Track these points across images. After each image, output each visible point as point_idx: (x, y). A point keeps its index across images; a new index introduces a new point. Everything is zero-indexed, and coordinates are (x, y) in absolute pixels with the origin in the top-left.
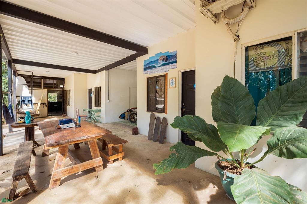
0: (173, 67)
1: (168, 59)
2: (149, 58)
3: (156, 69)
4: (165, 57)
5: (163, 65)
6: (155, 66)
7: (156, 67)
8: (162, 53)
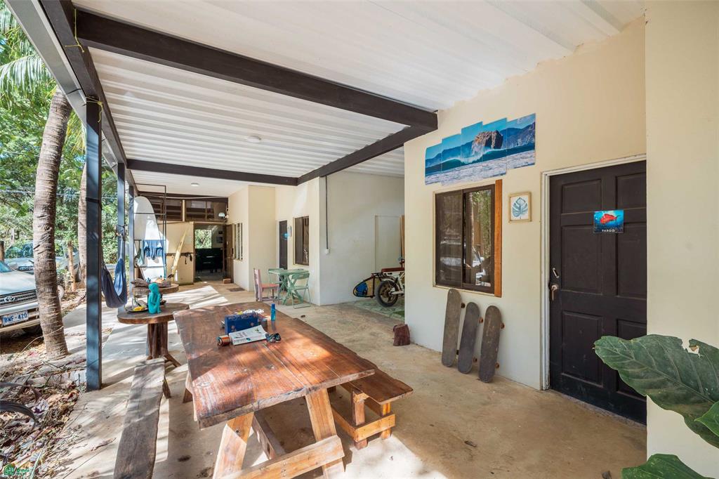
0: (523, 162)
1: (505, 139)
2: (441, 142)
3: (464, 171)
4: (494, 135)
5: (486, 158)
6: (460, 161)
7: (463, 164)
8: (484, 124)
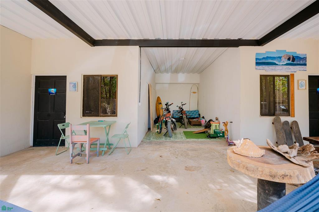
1: (296, 60)
2: (265, 52)
4: (291, 57)
6: (275, 63)
7: (277, 65)
8: (287, 51)
